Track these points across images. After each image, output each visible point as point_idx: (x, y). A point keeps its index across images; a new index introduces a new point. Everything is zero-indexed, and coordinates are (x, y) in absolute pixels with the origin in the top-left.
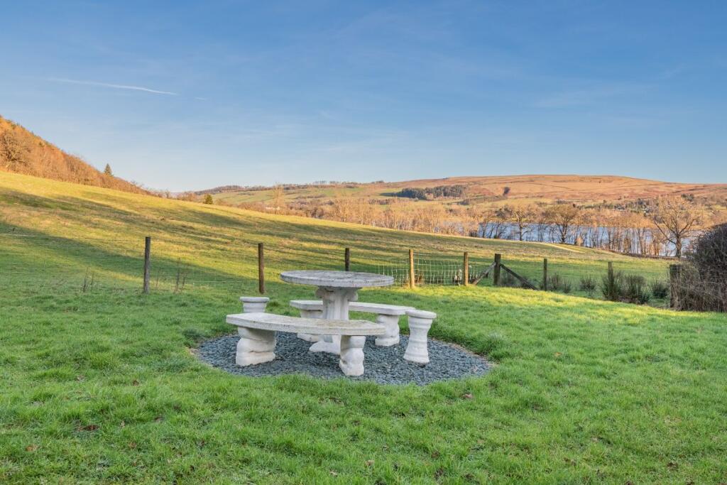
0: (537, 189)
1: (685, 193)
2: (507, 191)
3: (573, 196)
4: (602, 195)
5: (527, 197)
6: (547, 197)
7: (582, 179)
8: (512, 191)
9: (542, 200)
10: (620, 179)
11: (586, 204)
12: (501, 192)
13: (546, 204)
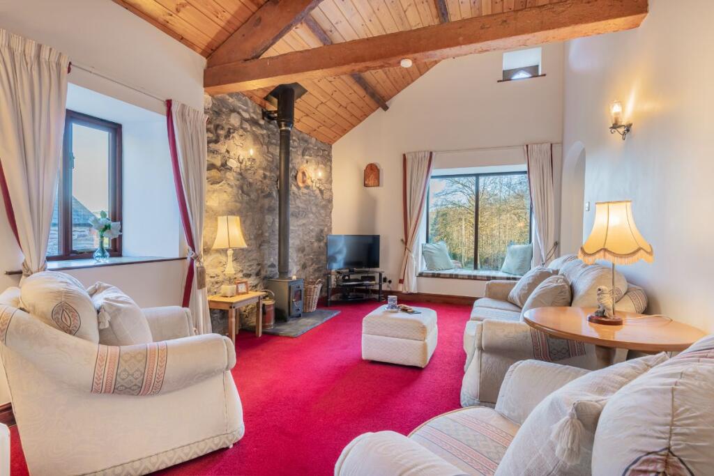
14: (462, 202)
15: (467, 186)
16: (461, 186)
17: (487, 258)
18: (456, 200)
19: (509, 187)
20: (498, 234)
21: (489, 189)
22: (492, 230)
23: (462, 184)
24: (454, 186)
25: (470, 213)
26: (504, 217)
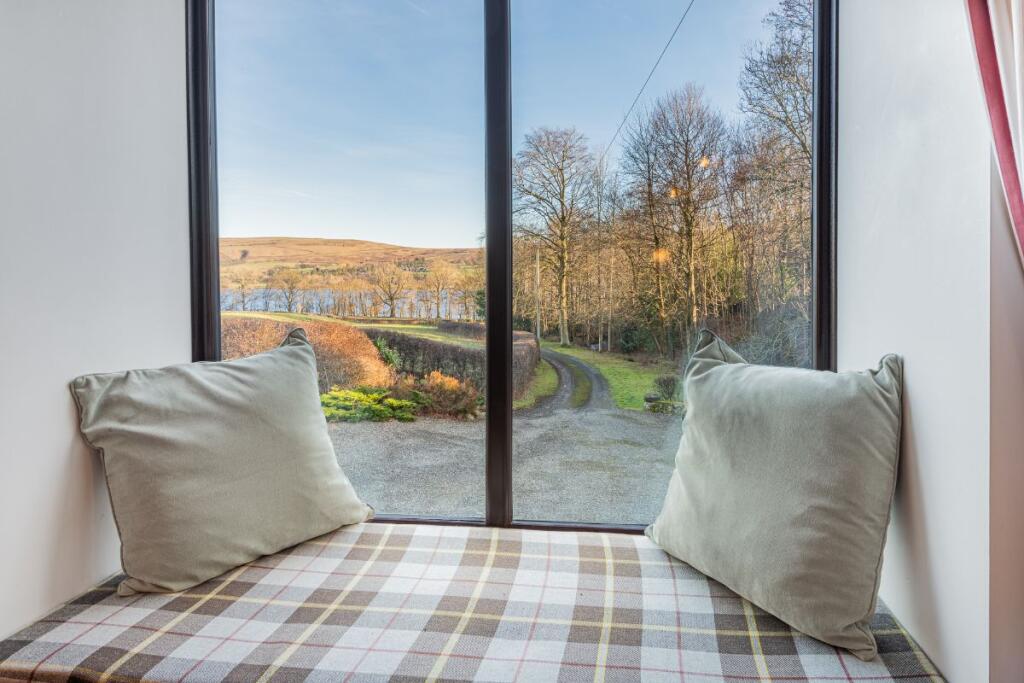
0: (279, 253)
1: (418, 257)
2: (245, 254)
3: (317, 259)
4: (345, 258)
5: (268, 261)
6: (290, 260)
7: (327, 242)
8: (250, 254)
9: (285, 264)
10: (362, 243)
11: (330, 268)
12: (238, 256)
13: (288, 268)
14: (539, 228)
15: (544, 200)
16: (534, 199)
17: (581, 325)
18: (528, 224)
19: (613, 201)
20: (596, 282)
21: (580, 205)
22: (587, 276)
23: (535, 196)
24: (523, 198)
25: (550, 247)
26: (605, 252)
